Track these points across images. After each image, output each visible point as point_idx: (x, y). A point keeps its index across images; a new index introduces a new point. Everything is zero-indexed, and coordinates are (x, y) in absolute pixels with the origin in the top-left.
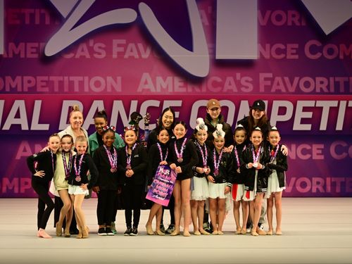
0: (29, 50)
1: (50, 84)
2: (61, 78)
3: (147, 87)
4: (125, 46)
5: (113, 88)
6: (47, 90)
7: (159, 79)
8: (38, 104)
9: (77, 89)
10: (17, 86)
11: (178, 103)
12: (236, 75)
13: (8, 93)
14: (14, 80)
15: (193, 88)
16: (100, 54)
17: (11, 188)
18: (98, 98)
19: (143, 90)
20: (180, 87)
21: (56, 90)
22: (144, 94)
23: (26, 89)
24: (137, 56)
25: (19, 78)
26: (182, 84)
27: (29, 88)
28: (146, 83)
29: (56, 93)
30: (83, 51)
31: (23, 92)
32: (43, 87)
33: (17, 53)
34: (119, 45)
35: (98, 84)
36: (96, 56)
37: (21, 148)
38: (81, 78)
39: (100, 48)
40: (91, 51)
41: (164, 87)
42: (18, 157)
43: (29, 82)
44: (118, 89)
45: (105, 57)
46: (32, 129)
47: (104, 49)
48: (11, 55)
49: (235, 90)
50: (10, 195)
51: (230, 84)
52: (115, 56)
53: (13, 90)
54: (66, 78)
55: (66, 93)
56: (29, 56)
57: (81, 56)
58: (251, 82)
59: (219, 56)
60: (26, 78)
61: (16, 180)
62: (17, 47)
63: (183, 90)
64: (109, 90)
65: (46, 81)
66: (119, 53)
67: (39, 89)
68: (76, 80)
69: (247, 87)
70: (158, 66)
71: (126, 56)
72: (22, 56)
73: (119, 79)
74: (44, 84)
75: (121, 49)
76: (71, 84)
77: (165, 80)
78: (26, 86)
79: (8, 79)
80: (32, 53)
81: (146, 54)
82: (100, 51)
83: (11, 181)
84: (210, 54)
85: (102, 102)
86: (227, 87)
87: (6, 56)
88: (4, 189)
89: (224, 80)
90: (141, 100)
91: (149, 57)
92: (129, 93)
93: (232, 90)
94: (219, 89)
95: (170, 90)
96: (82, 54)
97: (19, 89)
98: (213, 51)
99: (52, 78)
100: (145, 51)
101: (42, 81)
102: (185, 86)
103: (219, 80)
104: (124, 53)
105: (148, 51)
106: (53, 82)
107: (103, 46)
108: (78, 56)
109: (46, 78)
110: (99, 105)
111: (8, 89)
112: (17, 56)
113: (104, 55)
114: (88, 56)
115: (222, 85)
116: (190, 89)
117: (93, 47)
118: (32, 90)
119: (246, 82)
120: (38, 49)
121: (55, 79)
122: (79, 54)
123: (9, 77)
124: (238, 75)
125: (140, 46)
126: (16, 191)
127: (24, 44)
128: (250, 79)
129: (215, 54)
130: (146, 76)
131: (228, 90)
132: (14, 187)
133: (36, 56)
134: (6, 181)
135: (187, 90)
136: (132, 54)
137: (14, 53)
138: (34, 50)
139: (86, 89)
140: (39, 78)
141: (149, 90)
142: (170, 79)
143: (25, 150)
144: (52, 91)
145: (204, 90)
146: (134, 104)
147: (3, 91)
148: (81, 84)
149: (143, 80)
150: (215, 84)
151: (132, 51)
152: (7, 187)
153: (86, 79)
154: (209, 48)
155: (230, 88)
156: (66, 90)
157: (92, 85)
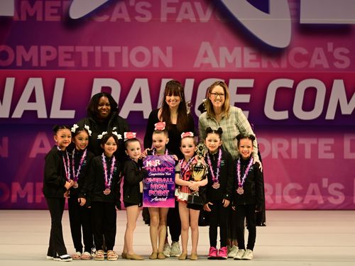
0: (48, 11)
1: (75, 56)
2: (91, 49)
3: (206, 61)
4: (178, 6)
5: (161, 62)
6: (71, 64)
7: (224, 51)
8: (60, 84)
9: (112, 63)
10: (31, 59)
11: (249, 83)
12: (327, 45)
13: (19, 68)
14: (27, 50)
15: (269, 63)
16: (143, 16)
17: (23, 196)
18: (141, 76)
19: (202, 65)
20: (251, 61)
21: (85, 64)
22: (202, 70)
23: (43, 64)
24: (193, 19)
25: (34, 49)
26: (254, 57)
27: (48, 62)
28: (206, 55)
29: (84, 68)
30: (120, 11)
31: (39, 67)
32: (66, 60)
33: (31, 14)
34: (170, 5)
35: (140, 57)
36: (138, 18)
37: (37, 143)
38: (118, 49)
39: (144, 8)
40: (132, 11)
41: (230, 60)
42: (33, 154)
43: (48, 53)
44: (168, 63)
45: (151, 21)
46: (51, 117)
47: (148, 9)
48: (24, 18)
49: (326, 65)
50: (22, 205)
51: (319, 58)
52: (164, 19)
53: (27, 65)
54: (98, 49)
55: (98, 68)
56: (49, 18)
57: (118, 19)
58: (346, 55)
59: (303, 20)
60: (44, 49)
61: (29, 185)
62: (32, 7)
63: (256, 65)
64: (156, 65)
65: (72, 53)
66: (169, 15)
67: (62, 63)
68: (111, 50)
69: (342, 62)
70: (222, 33)
71: (179, 19)
72: (39, 18)
73: (169, 49)
74: (69, 56)
75: (173, 10)
76: (105, 56)
77: (231, 50)
78: (44, 59)
79: (21, 49)
80: (52, 14)
81: (206, 16)
82: (144, 12)
83: (23, 186)
84: (292, 17)
85: (146, 81)
86: (315, 62)
87: (17, 18)
88: (14, 197)
89: (311, 51)
90: (199, 78)
91: (209, 21)
92: (182, 68)
93: (322, 65)
94: (303, 64)
95: (239, 65)
96: (120, 16)
97: (35, 63)
98: (296, 13)
99: (79, 49)
100: (205, 13)
101: (66, 53)
102: (259, 60)
103: (304, 51)
104: (176, 15)
105: (209, 13)
106: (80, 53)
107: (148, 5)
108: (114, 19)
109: (71, 49)
110: (141, 85)
111: (19, 63)
112: (31, 19)
113: (148, 17)
114: (127, 19)
115: (308, 58)
116: (265, 64)
117: (134, 7)
118: (53, 64)
119: (341, 55)
120: (60, 9)
121: (84, 50)
122: (115, 16)
123: (22, 47)
124: (330, 46)
125: (198, 6)
126: (30, 200)
127: (41, 3)
128: (346, 51)
129: (299, 18)
130: (206, 46)
131: (316, 65)
132: (27, 194)
133: (57, 18)
134: (16, 186)
135: (261, 65)
136: (186, 17)
137: (27, 14)
138: (55, 11)
139: (125, 64)
140: (62, 49)
141: (209, 65)
142: (237, 50)
143: (42, 146)
144: (79, 65)
145: (284, 65)
146: (189, 83)
147: (13, 66)
148: (119, 56)
149: (201, 51)
150: (299, 57)
151: (186, 12)
152: (18, 195)
153: (125, 49)
154: (290, 9)
155: (318, 62)
156: (98, 64)
157: (132, 58)
